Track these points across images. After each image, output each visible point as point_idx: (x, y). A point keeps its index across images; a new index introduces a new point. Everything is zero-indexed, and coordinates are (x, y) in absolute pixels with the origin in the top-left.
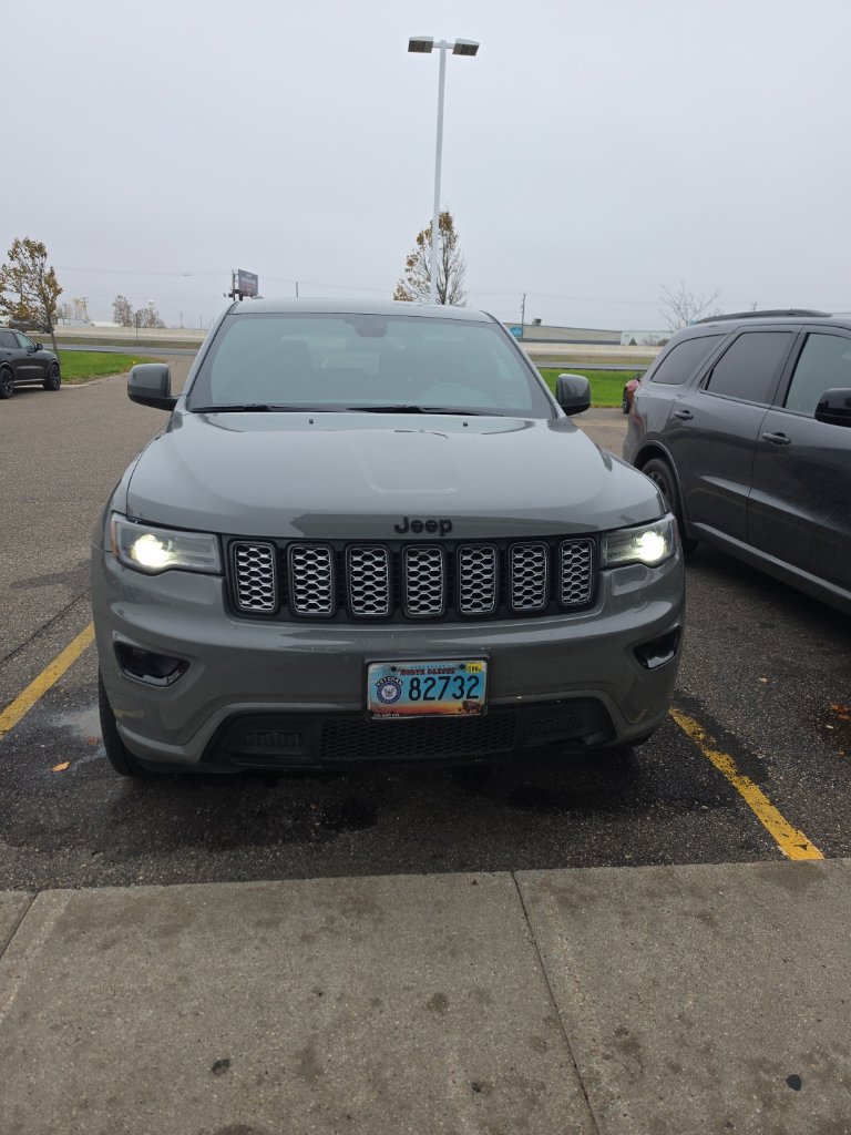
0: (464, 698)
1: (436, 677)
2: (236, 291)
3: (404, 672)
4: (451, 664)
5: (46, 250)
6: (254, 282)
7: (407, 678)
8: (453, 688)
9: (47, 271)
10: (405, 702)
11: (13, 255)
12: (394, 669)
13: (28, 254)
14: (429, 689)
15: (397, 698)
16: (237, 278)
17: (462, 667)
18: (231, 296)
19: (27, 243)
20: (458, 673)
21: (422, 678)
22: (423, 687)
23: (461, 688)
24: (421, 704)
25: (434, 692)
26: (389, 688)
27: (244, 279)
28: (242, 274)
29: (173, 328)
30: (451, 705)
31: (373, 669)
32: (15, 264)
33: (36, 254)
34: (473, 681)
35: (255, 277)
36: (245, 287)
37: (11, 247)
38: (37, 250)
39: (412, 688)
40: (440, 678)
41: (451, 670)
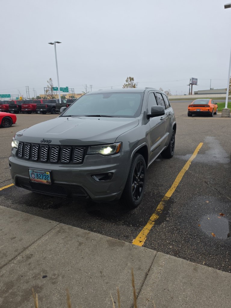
0: (47, 180)
1: (41, 174)
2: (190, 84)
3: (35, 172)
4: (43, 172)
5: (134, 79)
6: (196, 81)
7: (36, 173)
8: (44, 177)
9: (134, 84)
10: (36, 179)
11: (127, 81)
12: (33, 171)
13: (130, 80)
14: (40, 177)
15: (35, 177)
16: (191, 80)
17: (45, 173)
18: (189, 85)
19: (130, 78)
20: (45, 174)
21: (39, 174)
22: (39, 176)
23: (46, 177)
24: (39, 180)
25: (41, 178)
26: (33, 175)
27: (193, 80)
28: (193, 79)
29: (174, 95)
30: (45, 181)
31: (30, 170)
32: (127, 83)
33: (132, 80)
34: (48, 176)
35: (197, 79)
36: (194, 82)
37: (126, 79)
38: (132, 79)
39: (37, 176)
40: (42, 175)
41: (43, 173)
